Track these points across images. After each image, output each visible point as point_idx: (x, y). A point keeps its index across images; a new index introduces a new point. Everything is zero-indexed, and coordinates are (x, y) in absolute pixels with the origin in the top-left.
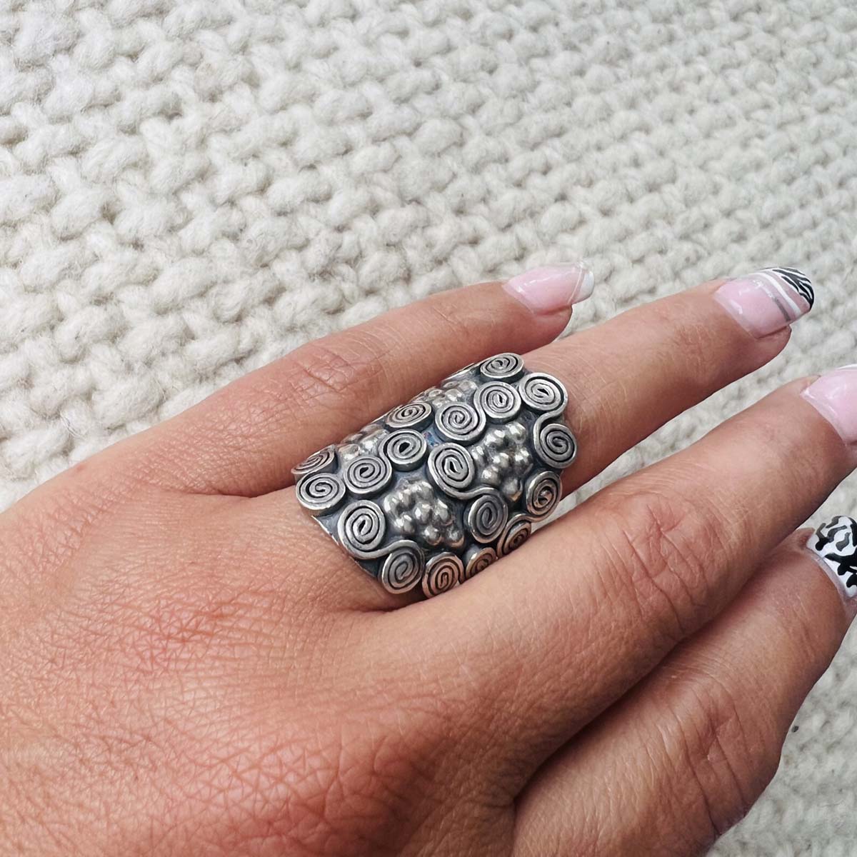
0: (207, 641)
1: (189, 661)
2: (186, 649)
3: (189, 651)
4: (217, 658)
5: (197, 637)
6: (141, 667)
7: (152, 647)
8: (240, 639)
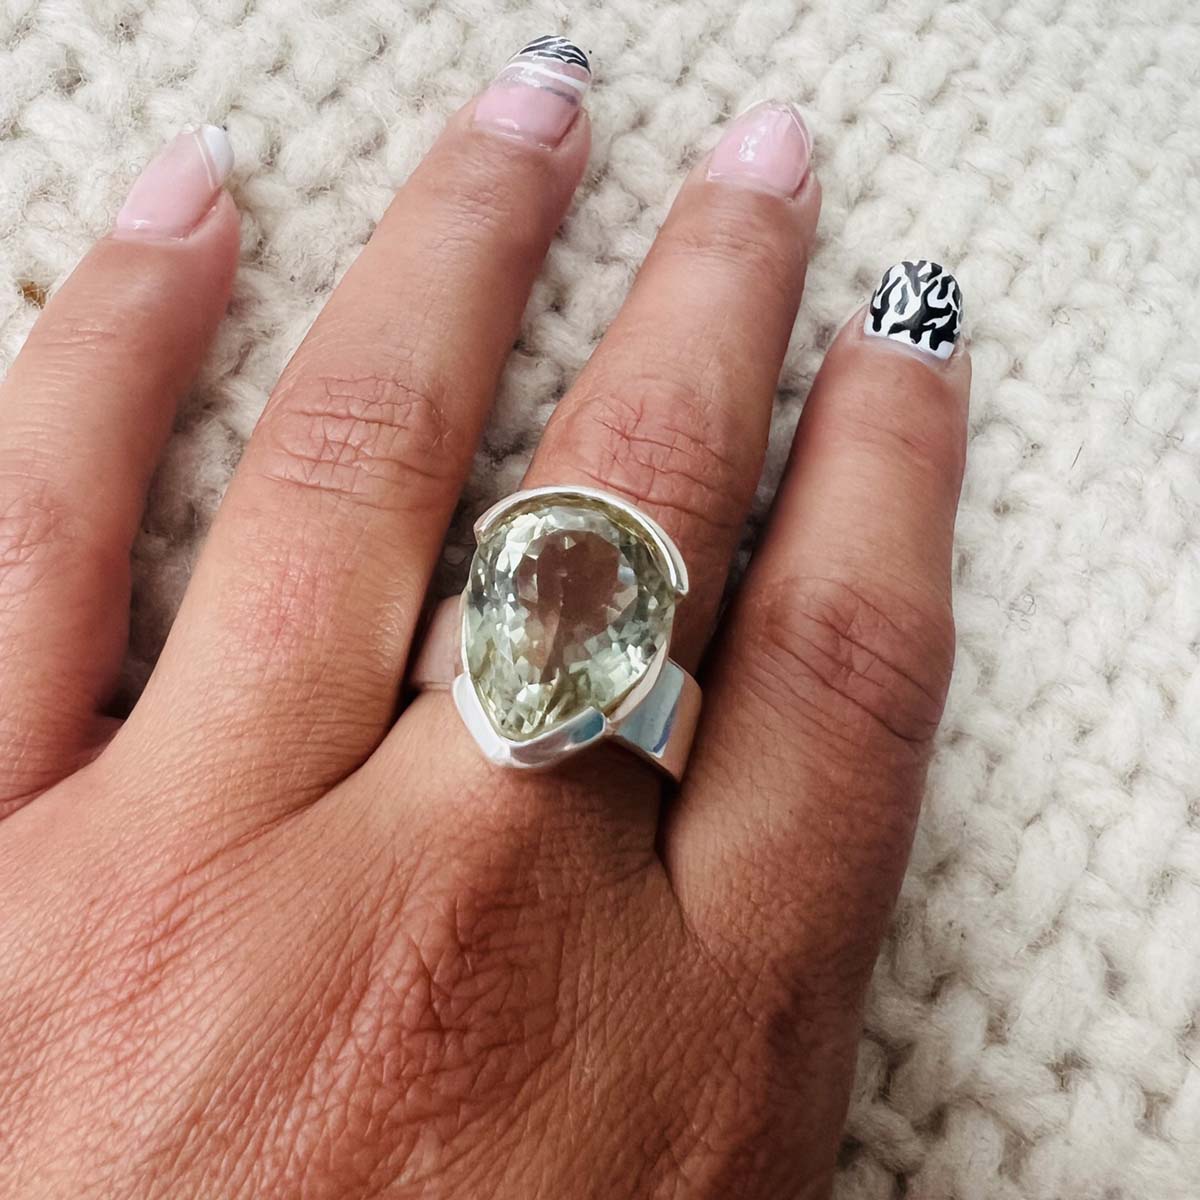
0: (184, 959)
1: (179, 998)
2: (164, 991)
3: (172, 990)
4: (211, 966)
5: (170, 967)
6: (120, 1058)
7: (117, 1026)
8: (223, 925)
